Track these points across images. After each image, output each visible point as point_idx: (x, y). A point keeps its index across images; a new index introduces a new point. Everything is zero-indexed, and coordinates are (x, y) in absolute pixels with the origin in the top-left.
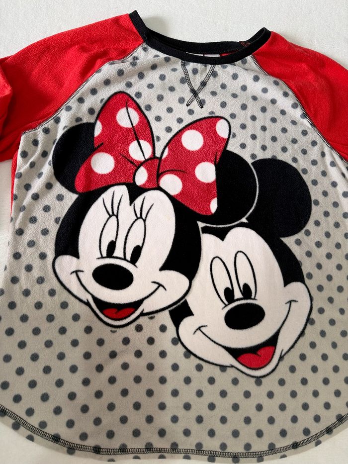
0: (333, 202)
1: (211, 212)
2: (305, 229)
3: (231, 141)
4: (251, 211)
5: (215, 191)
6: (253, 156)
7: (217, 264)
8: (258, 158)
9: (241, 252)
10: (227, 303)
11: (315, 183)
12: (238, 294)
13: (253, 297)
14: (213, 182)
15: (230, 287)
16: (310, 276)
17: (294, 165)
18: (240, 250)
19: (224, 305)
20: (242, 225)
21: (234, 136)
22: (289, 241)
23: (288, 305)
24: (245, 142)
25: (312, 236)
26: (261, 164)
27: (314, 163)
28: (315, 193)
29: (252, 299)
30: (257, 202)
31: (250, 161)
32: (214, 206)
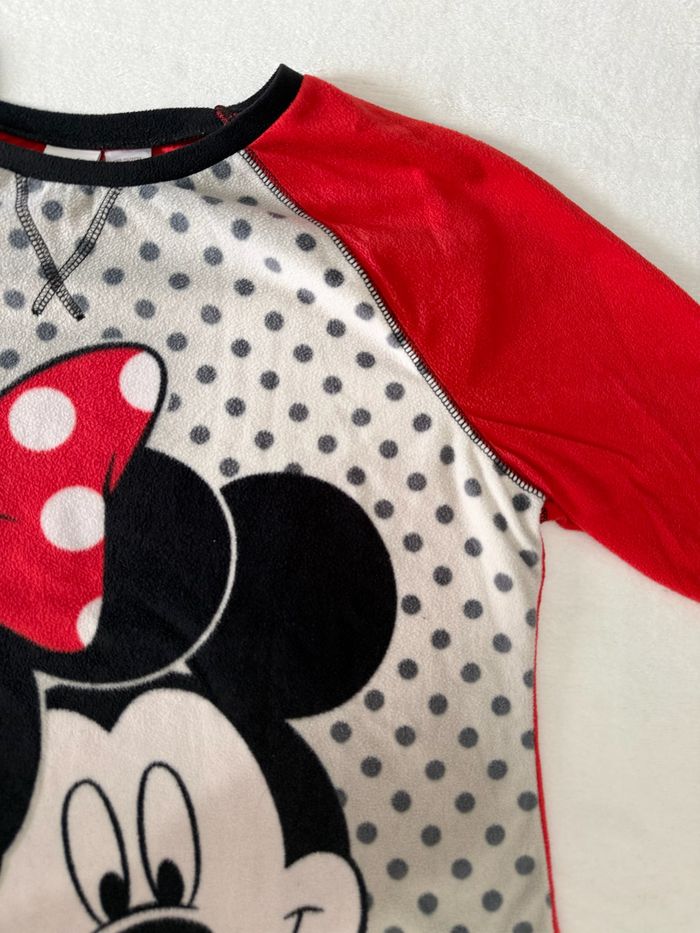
0: (464, 600)
1: (78, 643)
2: (366, 689)
3: (165, 419)
4: (204, 637)
5: (97, 578)
6: (229, 466)
7: (86, 803)
8: (243, 473)
9: (160, 765)
10: (104, 918)
11: (413, 543)
12: (140, 892)
13: (186, 900)
14: (96, 549)
15: (119, 871)
16: (368, 833)
17: (351, 491)
18: (158, 759)
19: (93, 926)
20: (173, 682)
21: (176, 403)
22: (313, 730)
23: (293, 921)
24: (207, 424)
25: (386, 711)
26: (251, 492)
27: (417, 482)
28: (410, 575)
29: (183, 907)
30: (226, 611)
31: (216, 482)
32: (87, 625)
